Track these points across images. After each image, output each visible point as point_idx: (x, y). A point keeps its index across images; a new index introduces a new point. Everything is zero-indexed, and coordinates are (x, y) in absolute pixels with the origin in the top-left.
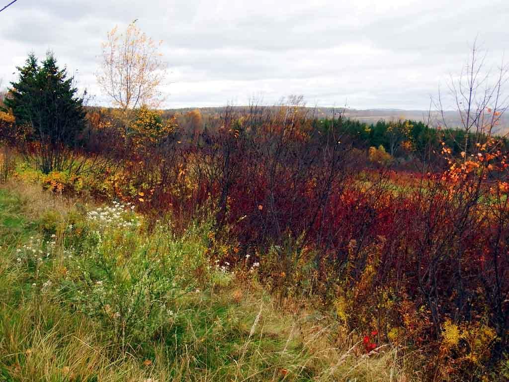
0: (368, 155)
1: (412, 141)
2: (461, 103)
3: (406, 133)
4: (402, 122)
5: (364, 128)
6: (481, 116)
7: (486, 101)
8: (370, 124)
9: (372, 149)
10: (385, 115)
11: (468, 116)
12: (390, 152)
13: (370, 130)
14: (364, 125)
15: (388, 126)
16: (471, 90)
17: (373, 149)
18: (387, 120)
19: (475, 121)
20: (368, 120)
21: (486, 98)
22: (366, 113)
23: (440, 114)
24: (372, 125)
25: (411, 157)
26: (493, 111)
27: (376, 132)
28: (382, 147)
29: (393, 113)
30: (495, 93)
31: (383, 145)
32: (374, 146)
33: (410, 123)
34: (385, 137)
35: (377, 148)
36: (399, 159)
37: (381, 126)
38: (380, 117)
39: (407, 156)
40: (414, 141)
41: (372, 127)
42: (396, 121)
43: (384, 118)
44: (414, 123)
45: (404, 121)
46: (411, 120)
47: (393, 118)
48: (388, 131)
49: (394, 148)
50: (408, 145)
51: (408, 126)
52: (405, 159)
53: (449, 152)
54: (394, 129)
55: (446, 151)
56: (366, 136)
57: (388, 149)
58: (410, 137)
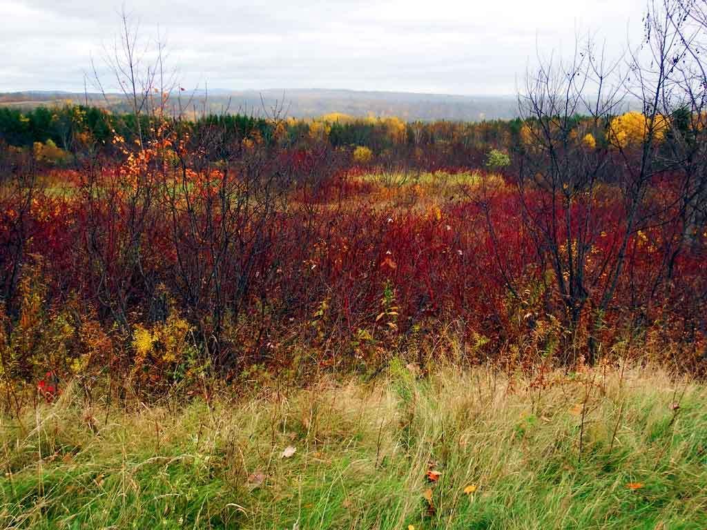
0: (32, 152)
1: (90, 132)
3: (79, 122)
4: (71, 107)
5: (18, 118)
6: (149, 97)
8: (27, 113)
9: (36, 145)
10: (46, 100)
11: (135, 98)
12: (63, 148)
13: (27, 120)
14: (18, 112)
15: (52, 114)
16: (131, 67)
17: (39, 145)
18: (49, 105)
19: (143, 103)
20: (23, 106)
22: (18, 96)
24: (30, 113)
26: (160, 92)
27: (37, 122)
28: (52, 141)
29: (58, 96)
31: (52, 139)
32: (38, 141)
33: (81, 108)
34: (52, 129)
35: (44, 144)
36: (77, 154)
37: (43, 115)
38: (39, 102)
41: (29, 115)
42: (61, 107)
43: (44, 103)
44: (87, 109)
45: (73, 106)
46: (82, 105)
47: (57, 103)
48: (53, 120)
49: (67, 141)
50: (85, 137)
51: (79, 113)
53: (122, 141)
54: (61, 117)
55: (118, 139)
56: (24, 128)
57: (59, 144)
58: (85, 127)
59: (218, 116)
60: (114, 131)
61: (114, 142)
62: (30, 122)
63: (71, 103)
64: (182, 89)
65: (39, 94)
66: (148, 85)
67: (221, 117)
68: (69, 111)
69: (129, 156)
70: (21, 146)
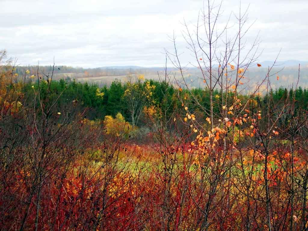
0: (103, 125)
1: (156, 106)
2: (201, 59)
3: (148, 97)
4: (142, 82)
5: (95, 92)
6: (224, 74)
7: (228, 56)
8: (103, 87)
9: (107, 118)
10: (120, 75)
11: (211, 74)
12: (130, 121)
13: (103, 94)
14: (95, 86)
15: (125, 88)
16: (210, 44)
17: (109, 118)
18: (123, 80)
19: (218, 80)
20: (100, 81)
21: (227, 53)
22: (97, 72)
23: (179, 71)
24: (105, 88)
25: (156, 126)
26: (236, 68)
27: (110, 97)
28: (121, 115)
29: (131, 71)
30: (236, 47)
31: (122, 113)
32: (109, 115)
33: (152, 83)
34: (123, 103)
35: (114, 117)
36: (142, 129)
37: (117, 89)
38: (115, 77)
39: (152, 124)
40: (158, 105)
41: (105, 90)
42: (134, 81)
43: (119, 78)
44: (156, 84)
45: (145, 81)
46: (152, 79)
47: (130, 78)
48: (125, 94)
49: (135, 116)
50: (151, 111)
51: (149, 87)
52: (151, 128)
53: (194, 119)
54: (133, 91)
55: (189, 117)
56: (98, 102)
57: (128, 118)
58: (153, 101)
59: (289, 90)
60: (186, 108)
61: (186, 119)
62: (104, 96)
63: (144, 78)
64: (259, 65)
65: (116, 69)
66: (225, 62)
67: (291, 92)
68: (140, 86)
69: (198, 134)
70: (94, 120)
